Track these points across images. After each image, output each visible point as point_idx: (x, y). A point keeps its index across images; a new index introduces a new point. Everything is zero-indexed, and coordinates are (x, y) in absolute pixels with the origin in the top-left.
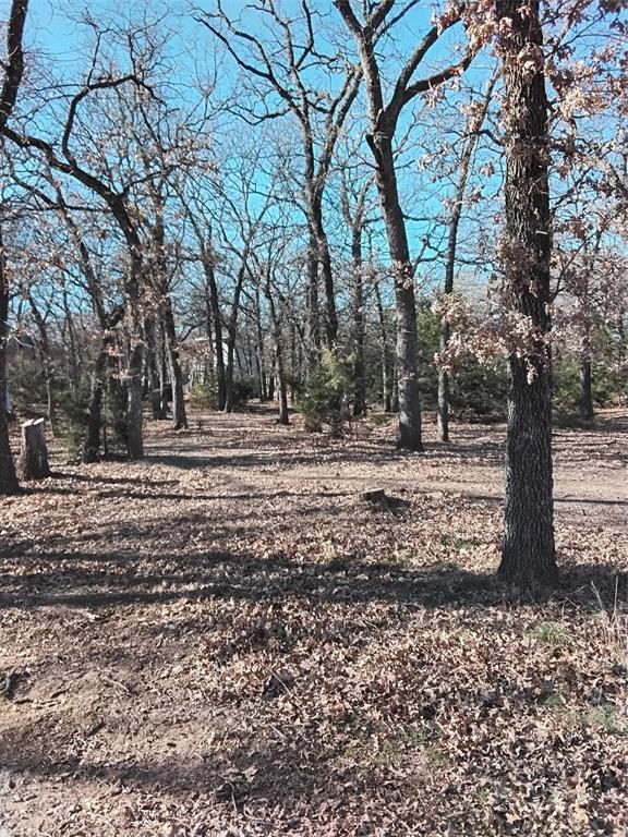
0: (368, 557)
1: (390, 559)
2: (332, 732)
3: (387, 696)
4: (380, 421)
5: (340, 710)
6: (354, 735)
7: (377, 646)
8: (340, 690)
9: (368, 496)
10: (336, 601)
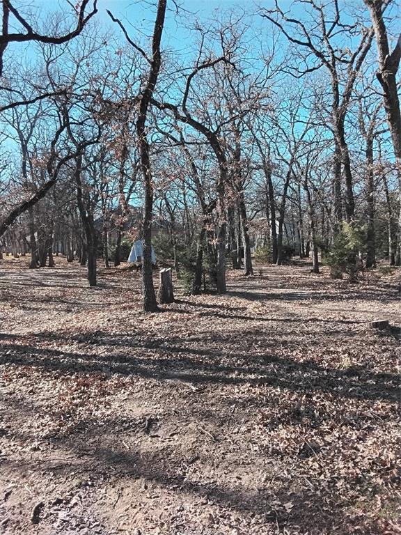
0: (375, 368)
1: (392, 371)
2: (347, 488)
3: (388, 469)
4: (386, 271)
5: (352, 474)
6: (363, 492)
7: (382, 432)
8: (353, 460)
9: (376, 325)
10: (352, 397)
